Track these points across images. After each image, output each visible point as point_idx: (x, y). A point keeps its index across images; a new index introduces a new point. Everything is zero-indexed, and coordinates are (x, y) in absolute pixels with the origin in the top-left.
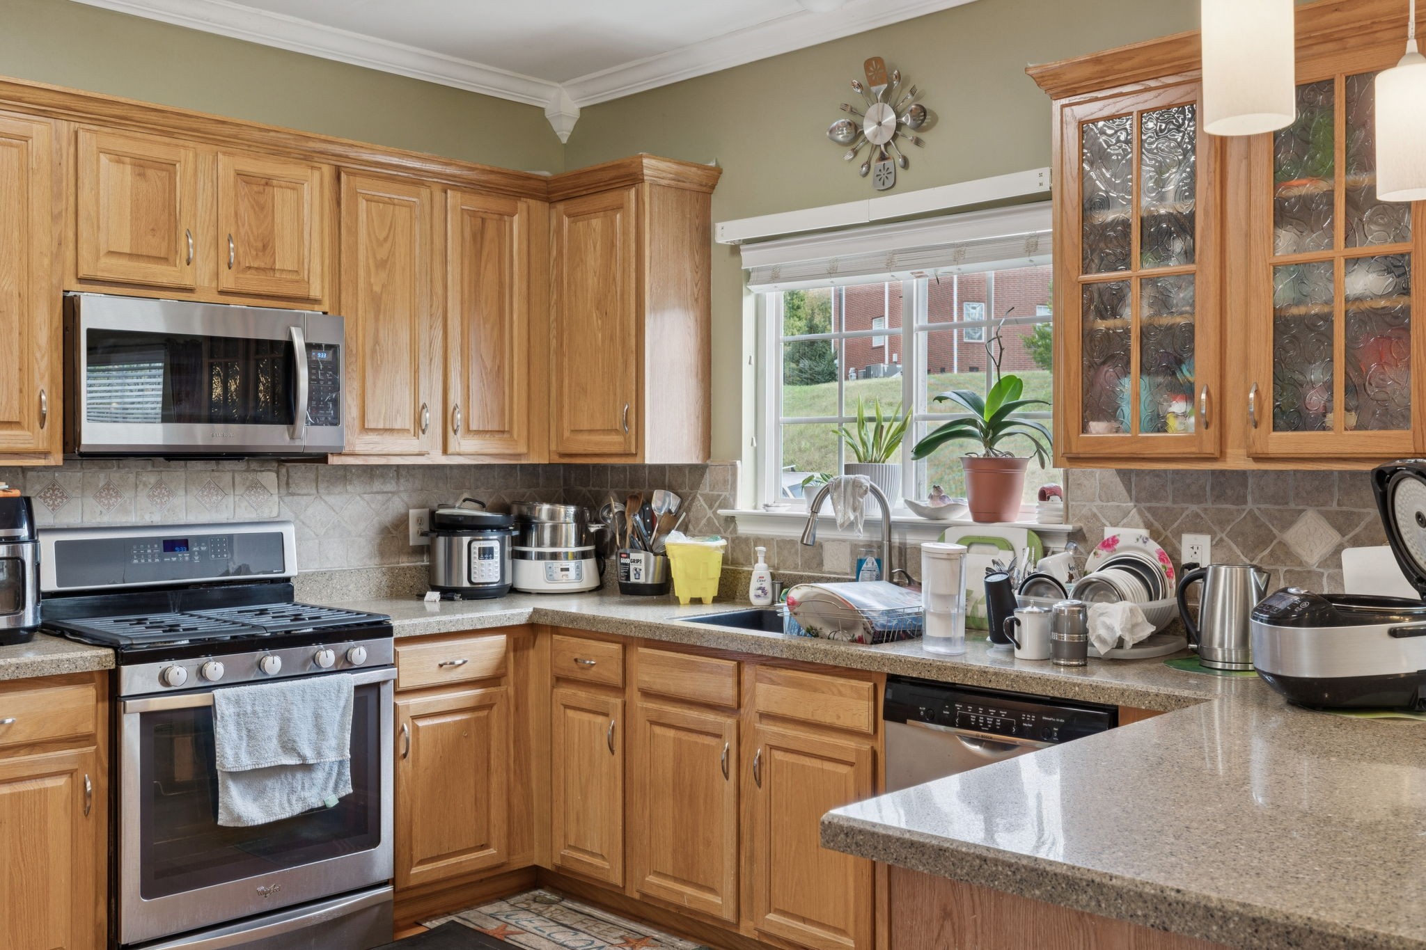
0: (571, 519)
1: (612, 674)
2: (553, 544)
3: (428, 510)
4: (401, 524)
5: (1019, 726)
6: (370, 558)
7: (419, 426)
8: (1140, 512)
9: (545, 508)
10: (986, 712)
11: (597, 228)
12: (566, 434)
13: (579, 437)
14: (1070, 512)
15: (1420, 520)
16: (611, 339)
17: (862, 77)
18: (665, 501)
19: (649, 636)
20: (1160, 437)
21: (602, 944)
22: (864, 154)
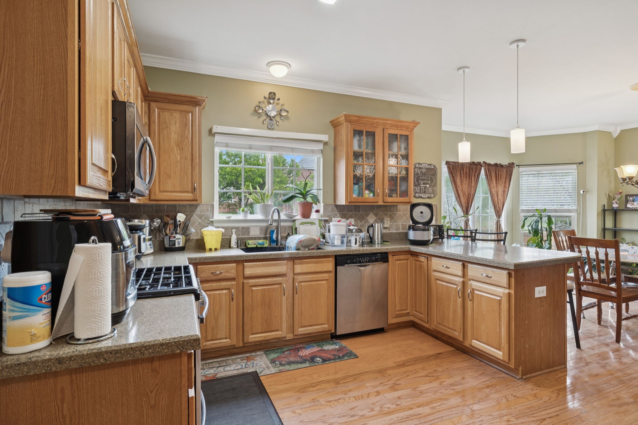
0: (147, 225)
1: (232, 274)
5: (372, 260)
8: (339, 214)
10: (364, 259)
11: (177, 117)
12: (157, 192)
13: (165, 194)
14: (324, 215)
15: (422, 213)
16: (186, 158)
17: (267, 96)
18: (181, 217)
19: (252, 258)
20: (369, 198)
21: (245, 364)
22: (264, 117)
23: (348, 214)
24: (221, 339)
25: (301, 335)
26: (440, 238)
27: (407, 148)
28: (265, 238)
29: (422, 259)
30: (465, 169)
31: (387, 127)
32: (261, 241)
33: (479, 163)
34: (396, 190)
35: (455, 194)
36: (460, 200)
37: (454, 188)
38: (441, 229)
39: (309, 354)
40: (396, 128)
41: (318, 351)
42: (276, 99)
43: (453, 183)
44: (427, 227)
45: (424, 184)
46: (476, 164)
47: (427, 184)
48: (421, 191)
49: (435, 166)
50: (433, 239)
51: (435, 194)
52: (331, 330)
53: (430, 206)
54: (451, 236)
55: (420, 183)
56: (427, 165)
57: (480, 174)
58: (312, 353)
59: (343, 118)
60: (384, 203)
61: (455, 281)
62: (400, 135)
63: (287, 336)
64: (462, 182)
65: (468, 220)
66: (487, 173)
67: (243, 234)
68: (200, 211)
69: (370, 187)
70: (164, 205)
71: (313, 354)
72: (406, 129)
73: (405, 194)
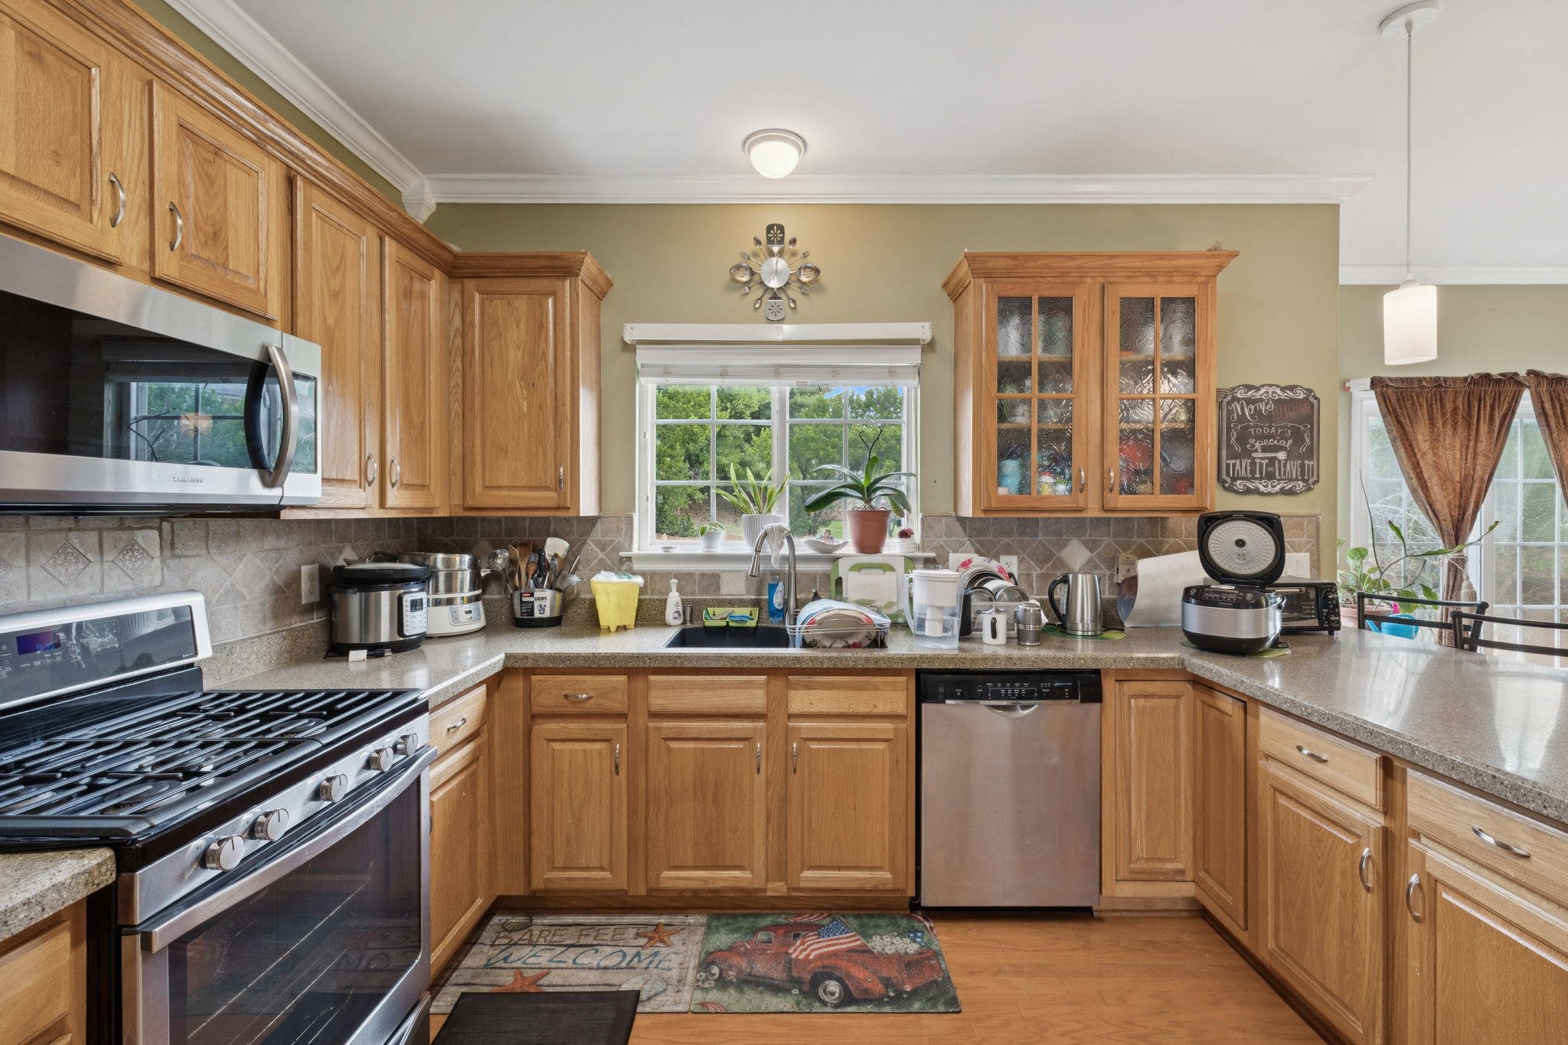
0: (466, 566)
1: (618, 704)
2: (449, 590)
3: (317, 565)
4: (294, 580)
5: (1040, 692)
6: (264, 623)
7: (363, 480)
8: (972, 543)
9: (440, 556)
10: (1012, 685)
11: (520, 309)
12: (479, 489)
13: (496, 493)
14: (922, 547)
15: (1240, 543)
16: (540, 407)
17: (763, 238)
18: (555, 547)
19: (668, 664)
20: (1054, 497)
21: (634, 951)
22: (758, 292)
23: (999, 541)
24: (588, 869)
25: (810, 889)
26: (1321, 628)
27: (1190, 341)
28: (756, 603)
29: (1227, 704)
30: (1451, 398)
31: (1115, 280)
32: (744, 611)
33: (1512, 379)
34: (1149, 472)
35: (1408, 479)
36: (1427, 495)
37: (1405, 461)
38: (1326, 597)
39: (820, 957)
40: (1147, 279)
41: (851, 950)
42: (787, 239)
43: (1399, 444)
44: (1249, 596)
45: (1265, 449)
46: (1497, 381)
47: (1277, 449)
48: (1253, 472)
49: (1310, 391)
50: (1285, 632)
51: (1311, 481)
52: (903, 891)
53: (1271, 523)
54: (1379, 619)
55: (1253, 446)
56: (1278, 391)
57: (1514, 412)
58: (829, 955)
59: (965, 267)
60: (1106, 511)
61: (1347, 817)
62: (1163, 299)
63: (769, 886)
64: (1435, 440)
65: (1462, 561)
66: (1543, 408)
67: (703, 591)
68: (602, 533)
69: (1060, 462)
70: (524, 519)
71: (826, 962)
72: (1186, 279)
73: (1181, 482)
